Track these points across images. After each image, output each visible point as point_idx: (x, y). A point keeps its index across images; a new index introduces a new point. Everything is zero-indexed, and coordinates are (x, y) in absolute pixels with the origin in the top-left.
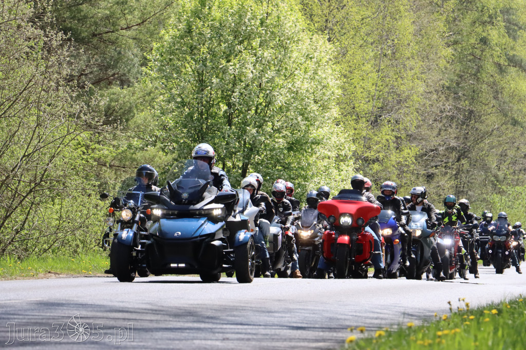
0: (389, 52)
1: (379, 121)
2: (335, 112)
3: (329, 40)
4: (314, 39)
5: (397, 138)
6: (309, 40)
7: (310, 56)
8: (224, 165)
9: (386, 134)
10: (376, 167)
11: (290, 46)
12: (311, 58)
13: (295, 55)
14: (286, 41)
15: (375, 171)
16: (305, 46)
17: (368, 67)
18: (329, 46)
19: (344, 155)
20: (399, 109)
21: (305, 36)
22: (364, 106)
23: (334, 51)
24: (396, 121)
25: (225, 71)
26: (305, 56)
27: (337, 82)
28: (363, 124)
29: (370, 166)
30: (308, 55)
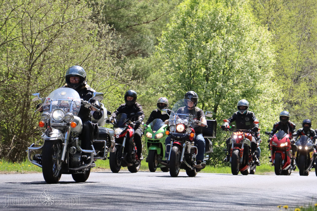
0: (307, 37)
1: (299, 79)
2: (272, 73)
3: (269, 30)
4: (259, 29)
5: (310, 90)
6: (256, 30)
7: (257, 40)
8: (203, 105)
9: (303, 87)
10: (297, 107)
11: (245, 34)
12: (257, 41)
13: (247, 39)
14: (242, 30)
15: (296, 110)
16: (254, 33)
17: (292, 46)
18: (269, 33)
19: (276, 99)
20: (312, 72)
21: (254, 27)
22: (290, 71)
23: (271, 37)
24: (310, 80)
25: (204, 48)
26: (254, 40)
27: (273, 55)
28: (289, 81)
29: (293, 107)
30: (255, 39)
